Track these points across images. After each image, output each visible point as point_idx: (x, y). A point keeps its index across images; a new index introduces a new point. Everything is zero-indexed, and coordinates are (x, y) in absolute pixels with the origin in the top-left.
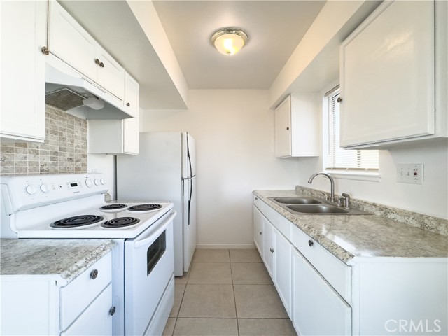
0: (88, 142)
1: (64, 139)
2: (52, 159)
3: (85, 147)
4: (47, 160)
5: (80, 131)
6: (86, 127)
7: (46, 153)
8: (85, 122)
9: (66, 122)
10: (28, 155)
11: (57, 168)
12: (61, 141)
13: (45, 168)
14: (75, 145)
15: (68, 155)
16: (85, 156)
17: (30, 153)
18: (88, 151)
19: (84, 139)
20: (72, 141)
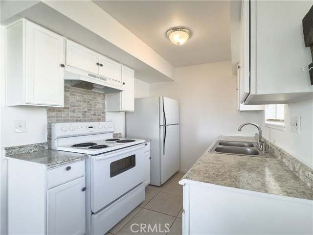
0: (106, 105)
1: (90, 104)
2: (83, 114)
3: (104, 108)
4: (80, 115)
5: (100, 100)
6: (105, 97)
7: (80, 112)
8: (104, 95)
9: (91, 96)
10: (70, 113)
11: (86, 119)
12: (89, 106)
13: (79, 119)
14: (97, 107)
15: (93, 112)
16: (104, 113)
17: (71, 112)
18: (106, 110)
19: (104, 104)
20: (96, 105)
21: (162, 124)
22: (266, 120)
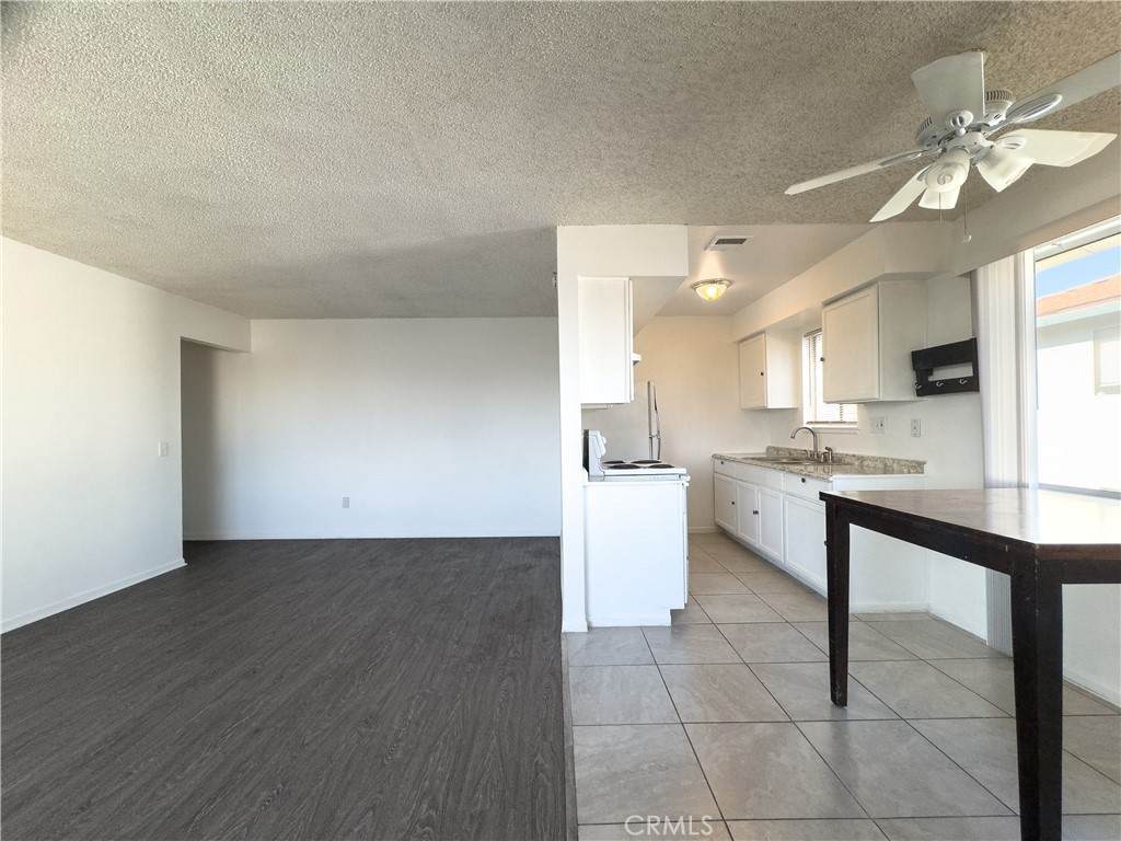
21: (654, 433)
22: (805, 422)
